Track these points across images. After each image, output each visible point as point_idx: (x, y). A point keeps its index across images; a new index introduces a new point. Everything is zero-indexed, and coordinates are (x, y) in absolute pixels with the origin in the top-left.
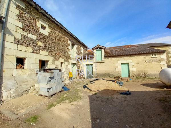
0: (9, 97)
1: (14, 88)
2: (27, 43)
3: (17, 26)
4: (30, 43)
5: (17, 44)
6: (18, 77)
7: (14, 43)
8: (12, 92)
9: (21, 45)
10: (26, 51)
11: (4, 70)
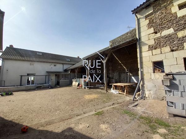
0: (150, 96)
1: (153, 90)
2: (161, 44)
3: (149, 34)
4: (165, 41)
5: (152, 50)
6: (155, 80)
7: (149, 50)
8: (152, 92)
9: (155, 49)
10: (161, 53)
11: (144, 74)
